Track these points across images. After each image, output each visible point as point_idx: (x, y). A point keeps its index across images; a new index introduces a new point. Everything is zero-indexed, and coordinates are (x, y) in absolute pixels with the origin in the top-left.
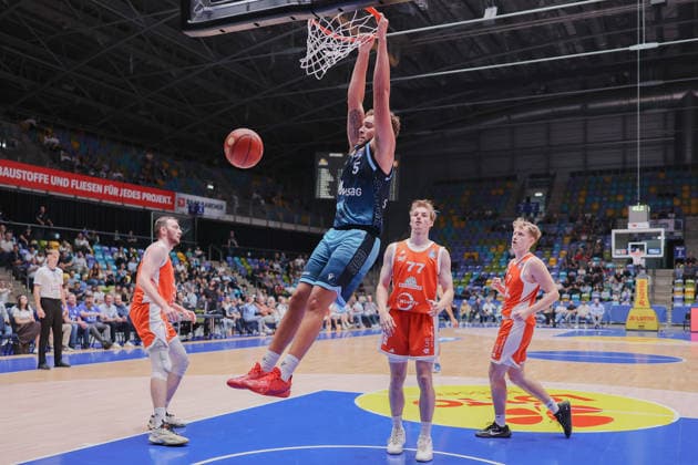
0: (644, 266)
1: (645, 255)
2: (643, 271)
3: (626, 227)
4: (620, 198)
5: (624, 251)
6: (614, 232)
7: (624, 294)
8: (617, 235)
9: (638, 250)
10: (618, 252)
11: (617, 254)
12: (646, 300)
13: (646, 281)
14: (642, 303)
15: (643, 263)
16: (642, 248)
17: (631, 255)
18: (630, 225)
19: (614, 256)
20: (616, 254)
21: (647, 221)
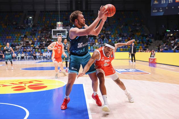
4: (55, 20)
5: (56, 36)
6: (53, 30)
10: (54, 36)
18: (57, 28)
19: (53, 38)
20: (53, 37)
21: (62, 27)
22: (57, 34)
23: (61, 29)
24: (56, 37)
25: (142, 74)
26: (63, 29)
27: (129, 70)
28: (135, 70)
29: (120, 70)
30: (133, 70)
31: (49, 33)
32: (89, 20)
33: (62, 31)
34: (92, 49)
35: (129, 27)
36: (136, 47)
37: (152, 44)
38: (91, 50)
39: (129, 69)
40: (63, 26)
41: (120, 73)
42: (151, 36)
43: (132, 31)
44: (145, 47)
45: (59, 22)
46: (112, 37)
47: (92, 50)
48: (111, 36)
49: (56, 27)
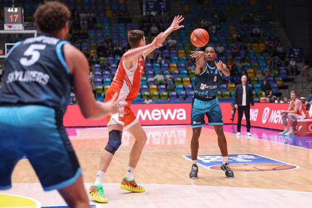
17: (7, 56)
21: (22, 23)
22: (6, 44)
23: (18, 28)
24: (4, 54)
25: (274, 169)
26: (26, 28)
27: (234, 158)
28: (253, 157)
29: (207, 157)
30: (246, 156)
35: (232, 28)
36: (253, 88)
37: (299, 78)
39: (236, 156)
41: (208, 168)
42: (297, 53)
43: (238, 39)
44: (280, 88)
45: (11, 7)
46: (180, 55)
48: (177, 54)
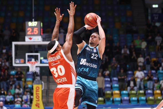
0: (39, 73)
1: (38, 64)
2: (38, 78)
3: (24, 40)
4: (21, 14)
5: (22, 60)
6: (14, 43)
7: (25, 97)
8: (16, 46)
9: (33, 60)
10: (18, 61)
11: (17, 63)
12: (41, 102)
13: (40, 86)
14: (37, 105)
15: (38, 70)
16: (36, 58)
17: (27, 64)
18: (27, 38)
19: (14, 65)
20: (15, 63)
21: (41, 35)
22: (27, 54)
23: (37, 40)
24: (25, 63)
31: (4, 51)
32: (116, 14)
33: (40, 46)
34: (126, 98)
38: (121, 101)
40: (43, 33)
47: (126, 100)
49: (25, 35)
